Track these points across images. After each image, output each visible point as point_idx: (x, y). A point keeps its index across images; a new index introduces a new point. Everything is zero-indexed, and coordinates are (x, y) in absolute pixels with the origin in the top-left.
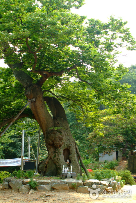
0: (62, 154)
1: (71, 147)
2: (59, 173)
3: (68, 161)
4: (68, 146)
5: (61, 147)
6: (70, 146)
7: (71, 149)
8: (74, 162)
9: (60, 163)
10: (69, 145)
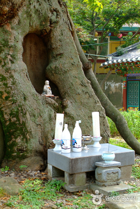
0: (20, 56)
1: (57, 22)
2: (21, 150)
3: (47, 87)
4: (45, 20)
5: (16, 21)
6: (54, 18)
7: (57, 33)
8: (80, 91)
9: (19, 99)
10: (50, 15)
